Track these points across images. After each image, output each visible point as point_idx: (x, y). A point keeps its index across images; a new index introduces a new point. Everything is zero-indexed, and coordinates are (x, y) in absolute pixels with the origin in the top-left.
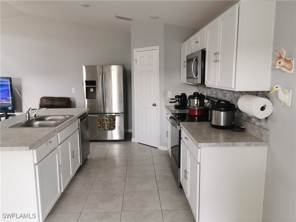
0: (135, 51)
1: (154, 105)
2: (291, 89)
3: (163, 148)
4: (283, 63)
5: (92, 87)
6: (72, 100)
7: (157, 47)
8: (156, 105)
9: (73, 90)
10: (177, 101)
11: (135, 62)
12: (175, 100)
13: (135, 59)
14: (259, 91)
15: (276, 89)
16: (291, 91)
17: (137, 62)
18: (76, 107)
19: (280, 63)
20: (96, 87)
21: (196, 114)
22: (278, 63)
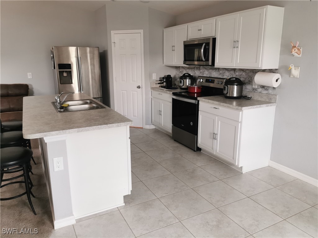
0: (113, 32)
1: (139, 87)
2: (299, 67)
3: (150, 126)
4: (296, 50)
5: (66, 71)
6: (29, 87)
7: (142, 31)
8: (141, 87)
9: (29, 75)
10: (164, 82)
11: (113, 44)
12: (163, 81)
13: (113, 41)
14: (266, 69)
15: (291, 67)
16: (299, 68)
17: (116, 44)
18: (34, 94)
19: (295, 50)
20: (71, 71)
21: (196, 92)
22: (293, 51)
